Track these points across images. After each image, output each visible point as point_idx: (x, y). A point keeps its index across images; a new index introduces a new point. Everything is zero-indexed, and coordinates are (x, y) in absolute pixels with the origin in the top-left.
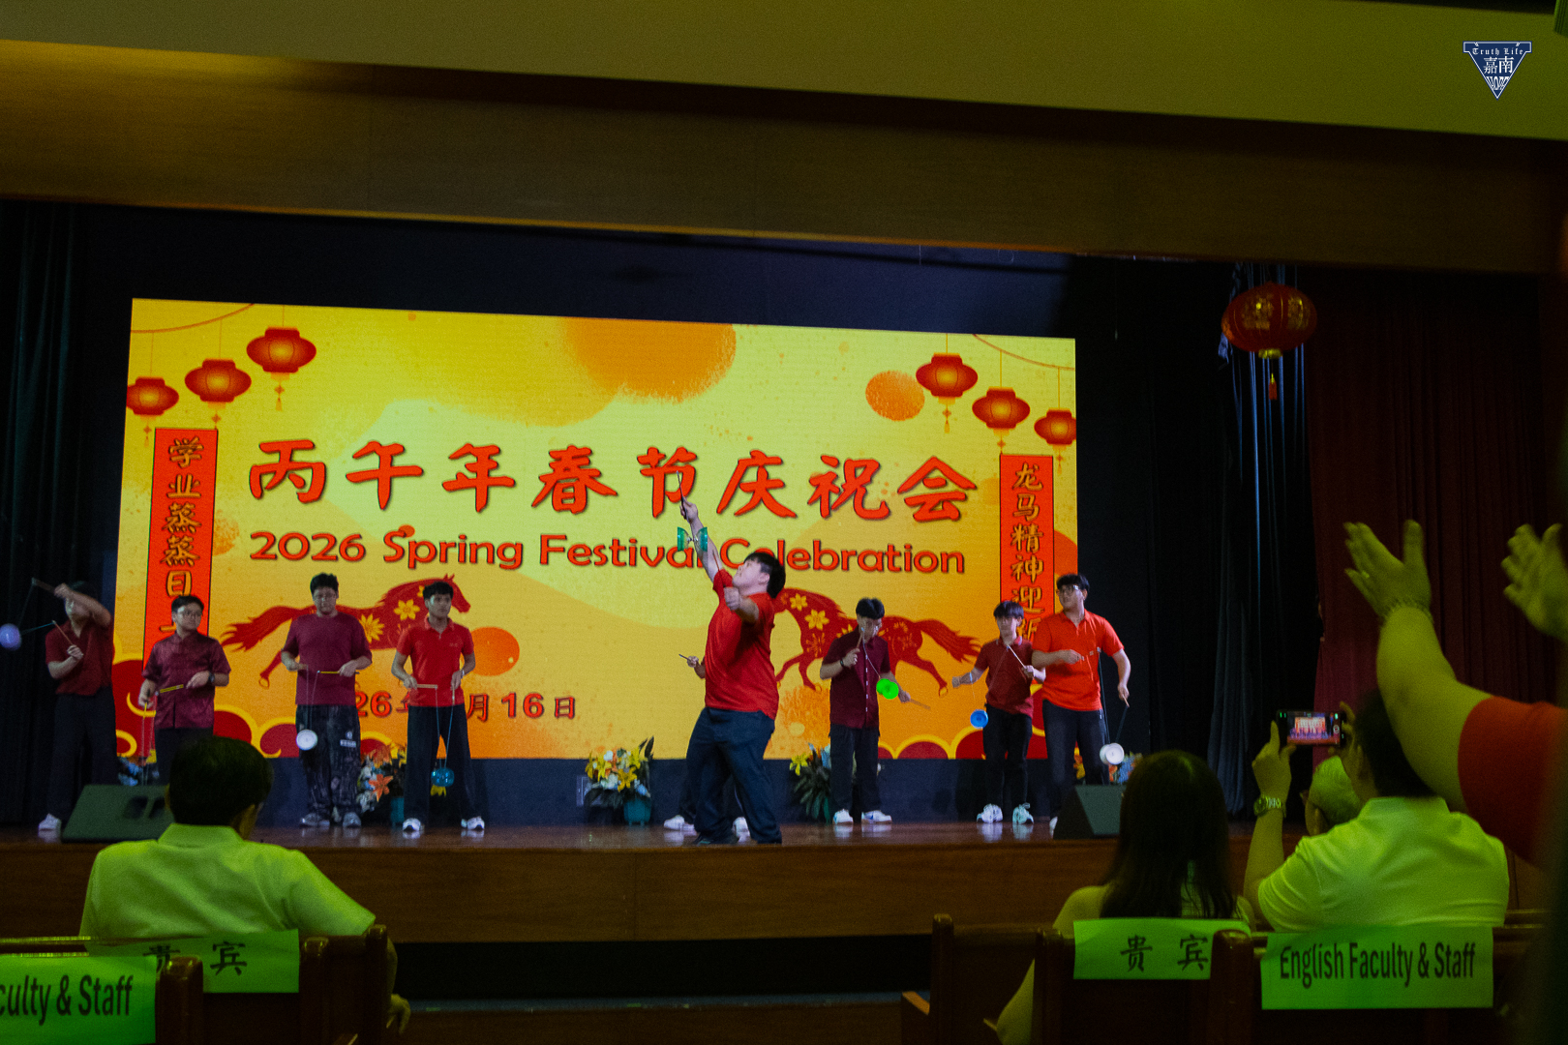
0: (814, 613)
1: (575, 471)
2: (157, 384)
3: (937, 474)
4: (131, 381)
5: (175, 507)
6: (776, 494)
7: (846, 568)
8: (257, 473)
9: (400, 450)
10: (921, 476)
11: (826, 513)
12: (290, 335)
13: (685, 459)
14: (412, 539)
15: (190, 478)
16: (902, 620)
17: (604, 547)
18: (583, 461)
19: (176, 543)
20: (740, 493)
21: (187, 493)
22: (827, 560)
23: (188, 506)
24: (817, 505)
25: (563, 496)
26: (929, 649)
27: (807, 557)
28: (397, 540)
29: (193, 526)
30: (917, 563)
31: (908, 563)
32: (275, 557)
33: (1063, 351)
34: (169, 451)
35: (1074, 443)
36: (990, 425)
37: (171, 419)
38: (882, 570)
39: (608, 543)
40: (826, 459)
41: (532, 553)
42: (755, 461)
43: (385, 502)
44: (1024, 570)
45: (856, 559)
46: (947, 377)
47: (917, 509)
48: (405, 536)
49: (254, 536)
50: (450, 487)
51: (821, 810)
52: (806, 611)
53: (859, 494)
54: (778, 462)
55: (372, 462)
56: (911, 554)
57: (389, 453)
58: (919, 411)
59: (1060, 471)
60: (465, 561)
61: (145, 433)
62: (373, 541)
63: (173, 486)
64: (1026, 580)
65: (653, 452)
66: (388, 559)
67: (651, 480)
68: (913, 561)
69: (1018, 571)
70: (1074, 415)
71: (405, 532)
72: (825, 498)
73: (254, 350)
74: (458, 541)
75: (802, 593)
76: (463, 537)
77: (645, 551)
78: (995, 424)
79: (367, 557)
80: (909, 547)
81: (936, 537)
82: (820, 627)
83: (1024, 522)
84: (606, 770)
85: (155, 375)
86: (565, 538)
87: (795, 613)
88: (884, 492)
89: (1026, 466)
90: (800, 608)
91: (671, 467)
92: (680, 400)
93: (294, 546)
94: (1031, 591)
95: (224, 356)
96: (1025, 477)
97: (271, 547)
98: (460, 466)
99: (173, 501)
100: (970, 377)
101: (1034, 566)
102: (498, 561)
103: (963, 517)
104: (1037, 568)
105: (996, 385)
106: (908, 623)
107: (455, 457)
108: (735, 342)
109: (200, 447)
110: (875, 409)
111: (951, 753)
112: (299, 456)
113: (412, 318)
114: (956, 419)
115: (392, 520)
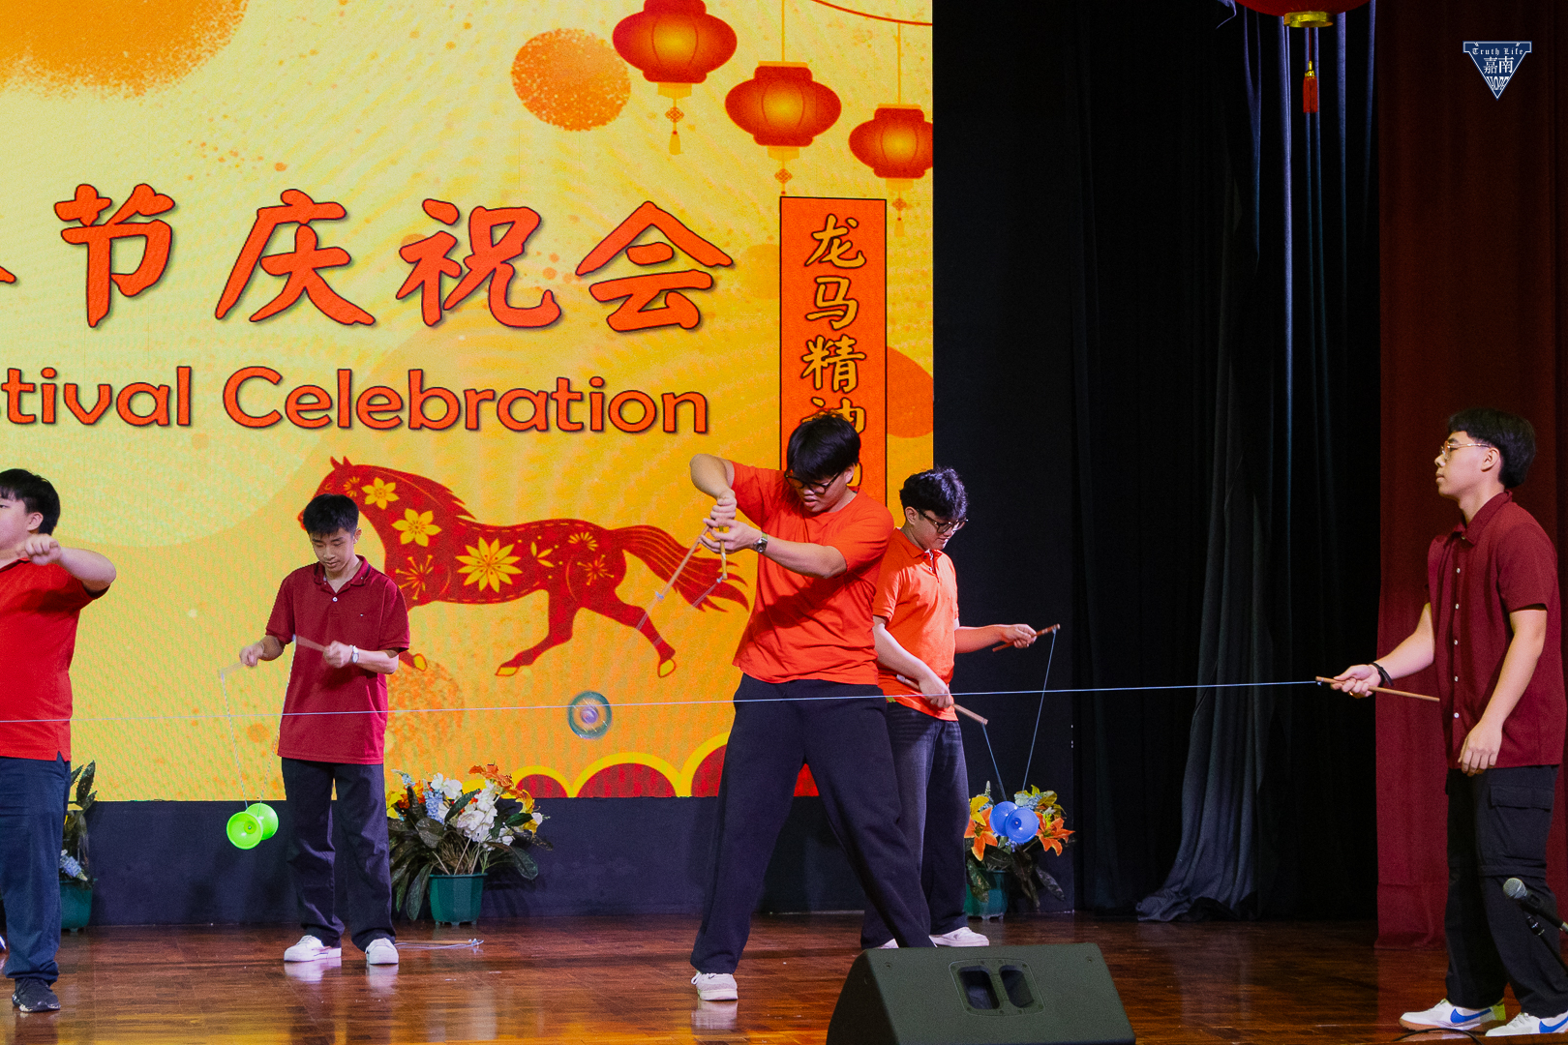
0: (410, 514)
3: (654, 236)
6: (334, 278)
7: (474, 426)
10: (623, 241)
11: (434, 321)
13: (152, 212)
16: (586, 526)
20: (261, 275)
22: (435, 409)
24: (417, 298)
26: (638, 583)
27: (396, 405)
30: (615, 414)
31: (597, 413)
35: (929, 172)
36: (761, 139)
38: (546, 429)
40: (433, 208)
42: (291, 213)
45: (493, 405)
46: (675, 42)
47: (614, 307)
51: (426, 897)
52: (395, 512)
53: (500, 281)
54: (337, 213)
56: (603, 397)
58: (618, 111)
59: (900, 233)
65: (85, 193)
67: (82, 251)
68: (607, 410)
70: (929, 118)
72: (431, 286)
75: (388, 475)
77: (73, 390)
78: (768, 136)
81: (653, 362)
82: (423, 542)
83: (829, 334)
89: (832, 220)
90: (383, 505)
91: (124, 226)
92: (139, 90)
96: (832, 240)
100: (722, 42)
103: (707, 323)
105: (774, 56)
106: (598, 533)
110: (530, 106)
111: (683, 788)
114: (692, 127)
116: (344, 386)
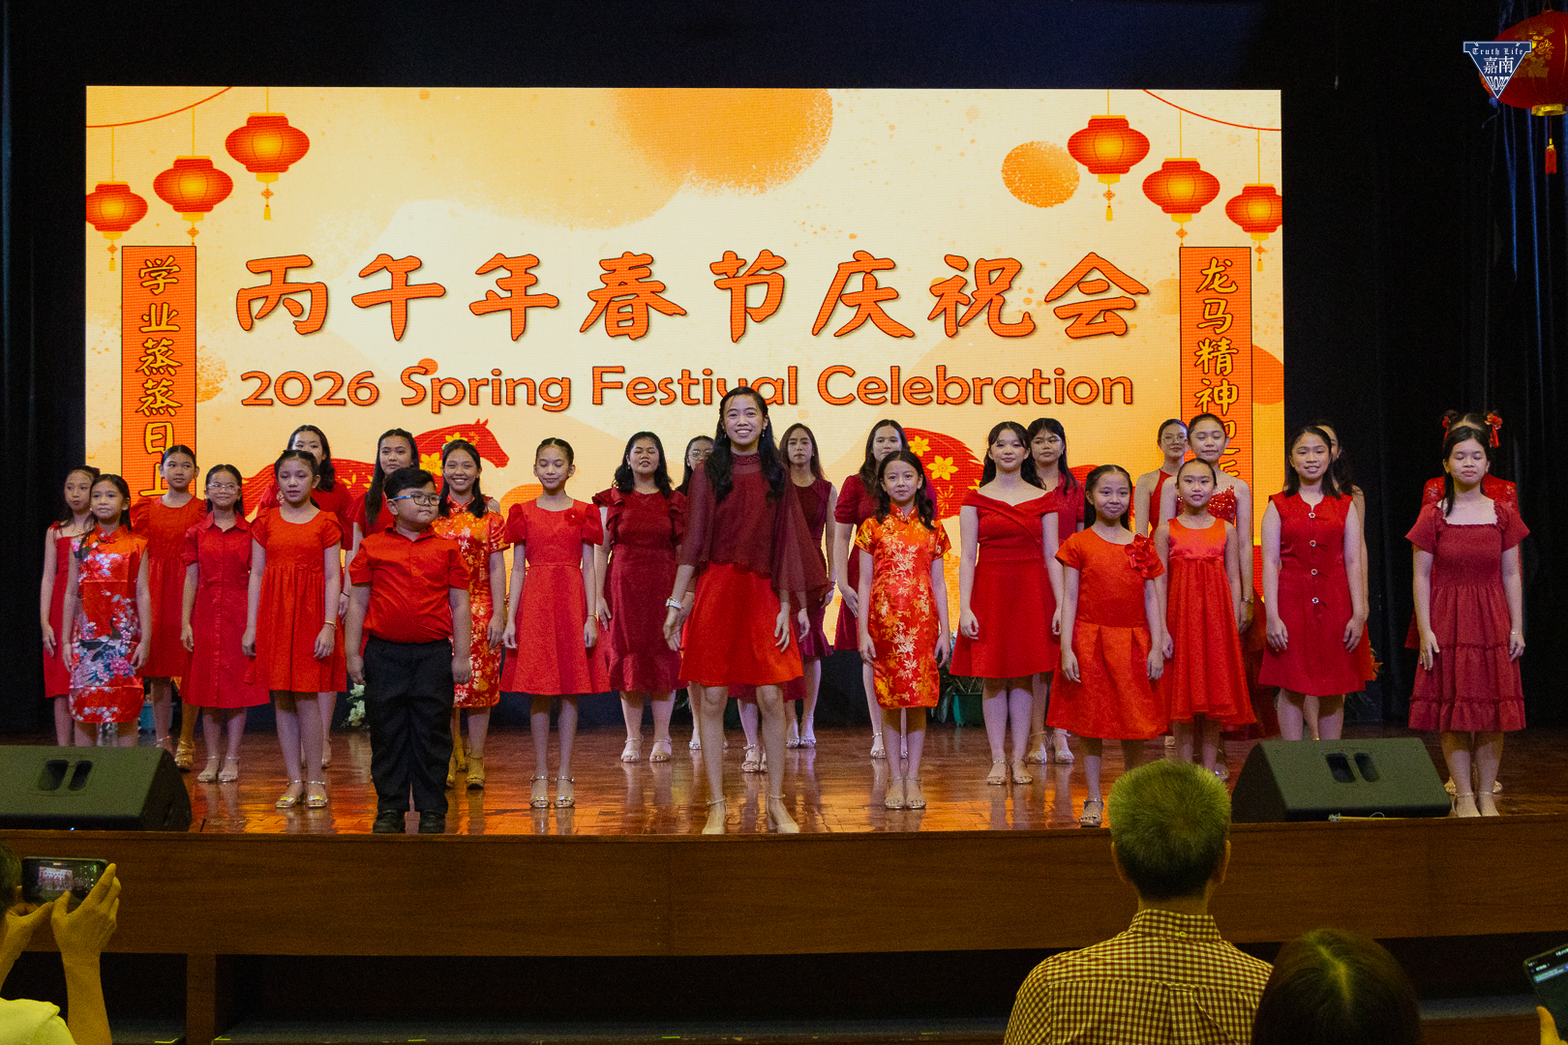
0: (938, 459)
1: (633, 286)
2: (120, 190)
3: (1096, 275)
4: (90, 189)
5: (150, 344)
6: (888, 308)
7: (979, 402)
8: (245, 298)
9: (416, 264)
10: (1076, 279)
11: (953, 330)
12: (276, 124)
13: (769, 269)
14: (435, 376)
15: (165, 306)
17: (672, 382)
18: (643, 272)
19: (153, 388)
20: (841, 307)
21: (163, 327)
22: (954, 391)
23: (164, 342)
24: (941, 319)
25: (619, 317)
27: (928, 388)
28: (415, 378)
29: (172, 367)
30: (1071, 392)
31: (1060, 392)
32: (271, 403)
33: (1265, 106)
34: (140, 274)
35: (1280, 228)
36: (1166, 209)
37: (140, 234)
38: (1025, 403)
39: (676, 376)
40: (950, 260)
41: (582, 390)
42: (857, 266)
43: (400, 331)
44: (1213, 399)
45: (992, 388)
46: (1109, 147)
47: (1070, 322)
48: (426, 373)
49: (245, 378)
50: (480, 309)
52: (930, 457)
53: (995, 305)
55: (382, 281)
56: (1063, 381)
57: (403, 268)
58: (1072, 193)
59: (1260, 269)
60: (500, 404)
61: (109, 255)
62: (388, 380)
63: (146, 318)
65: (730, 256)
66: (407, 403)
67: (728, 294)
68: (1066, 390)
69: (1205, 399)
70: (1279, 192)
71: (426, 367)
72: (950, 311)
73: (235, 144)
74: (491, 377)
75: (923, 434)
76: (497, 372)
77: (722, 382)
78: (1171, 207)
79: (380, 401)
81: (1094, 358)
82: (947, 477)
83: (1213, 337)
85: (118, 180)
86: (623, 371)
88: (1028, 301)
89: (1214, 261)
91: (755, 277)
92: (763, 190)
93: (293, 389)
95: (199, 153)
96: (1214, 275)
97: (265, 390)
98: (489, 282)
99: (149, 336)
100: (1141, 146)
101: (1225, 394)
102: (540, 402)
103: (1131, 331)
104: (1230, 397)
105: (1175, 155)
107: (482, 272)
108: (830, 112)
109: (176, 269)
110: (1014, 192)
112: (294, 276)
113: (424, 97)
114: (1120, 203)
115: (410, 352)
116: (895, 377)
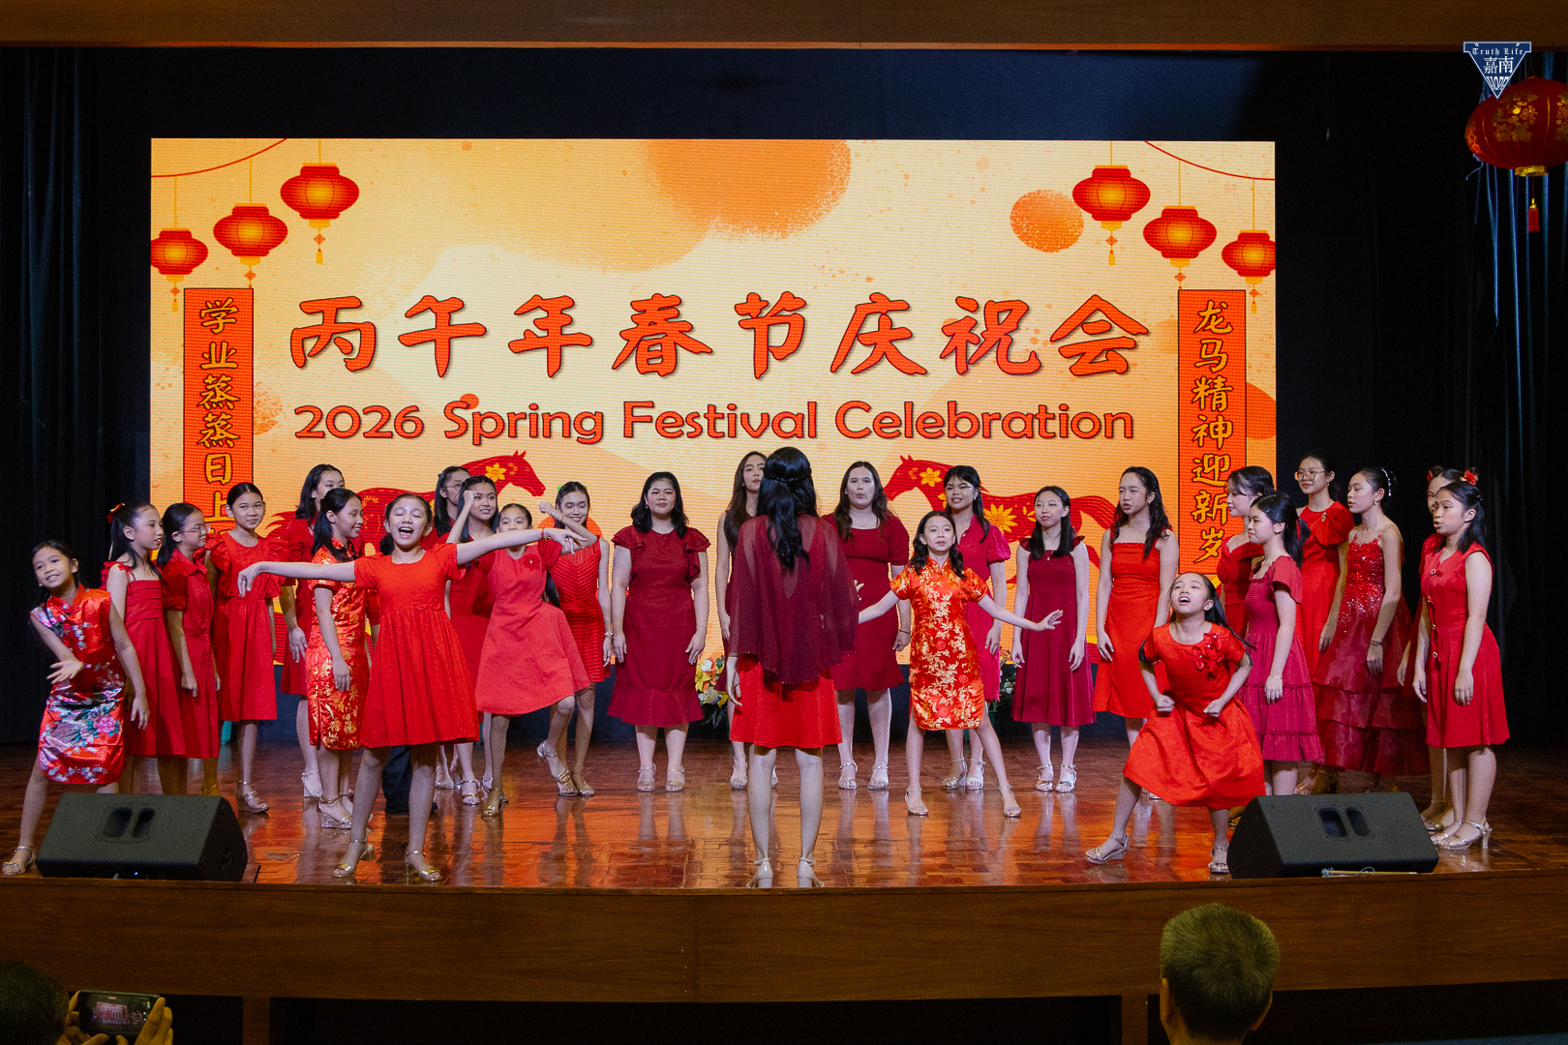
1: (662, 326)
2: (183, 237)
3: (1099, 316)
4: (154, 235)
5: (210, 380)
6: (903, 347)
7: (988, 436)
8: (298, 337)
9: (459, 305)
10: (1079, 320)
11: (963, 371)
12: (329, 173)
13: (791, 309)
14: (476, 410)
15: (225, 344)
17: (698, 416)
18: (671, 313)
19: (213, 421)
20: (858, 346)
21: (223, 364)
22: (964, 426)
23: (224, 378)
24: (953, 358)
25: (650, 355)
27: (940, 423)
28: (458, 412)
29: (231, 401)
30: (1075, 427)
31: (1064, 427)
32: (323, 436)
33: (1259, 157)
34: (200, 315)
35: (1273, 272)
36: (1166, 255)
37: (200, 278)
38: (1032, 437)
39: (703, 411)
40: (962, 302)
41: (614, 423)
42: (874, 308)
43: (443, 368)
44: (1209, 434)
45: (1000, 423)
46: (1111, 195)
47: (1073, 361)
48: (468, 407)
49: (298, 412)
50: (518, 347)
53: (1004, 345)
54: (904, 307)
55: (427, 321)
56: (1068, 416)
57: (446, 309)
58: (1076, 239)
59: (1254, 310)
60: (537, 436)
61: (172, 296)
62: (432, 414)
63: (206, 356)
64: (1210, 446)
65: (752, 297)
66: (449, 435)
67: (751, 333)
68: (1070, 425)
69: (1201, 434)
70: (1273, 238)
71: (468, 402)
72: (961, 349)
73: (289, 192)
74: (528, 411)
75: (935, 466)
76: (534, 407)
77: (746, 417)
78: (1170, 252)
79: (425, 434)
80: (1064, 408)
81: (1098, 394)
83: (1209, 375)
84: (705, 683)
85: (181, 226)
86: (652, 405)
87: (926, 489)
88: (1034, 341)
89: (1211, 303)
90: (932, 484)
91: (776, 317)
92: (784, 235)
93: (344, 422)
94: (1217, 459)
95: (256, 201)
96: (1211, 316)
97: (318, 423)
98: (527, 322)
99: (209, 372)
100: (1142, 194)
101: (1220, 429)
102: (575, 434)
103: (1132, 369)
104: (1225, 432)
105: (1174, 203)
107: (519, 313)
108: (849, 162)
109: (234, 309)
110: (1021, 238)
112: (345, 316)
113: (467, 148)
114: (1122, 248)
115: (453, 388)
116: (908, 412)
